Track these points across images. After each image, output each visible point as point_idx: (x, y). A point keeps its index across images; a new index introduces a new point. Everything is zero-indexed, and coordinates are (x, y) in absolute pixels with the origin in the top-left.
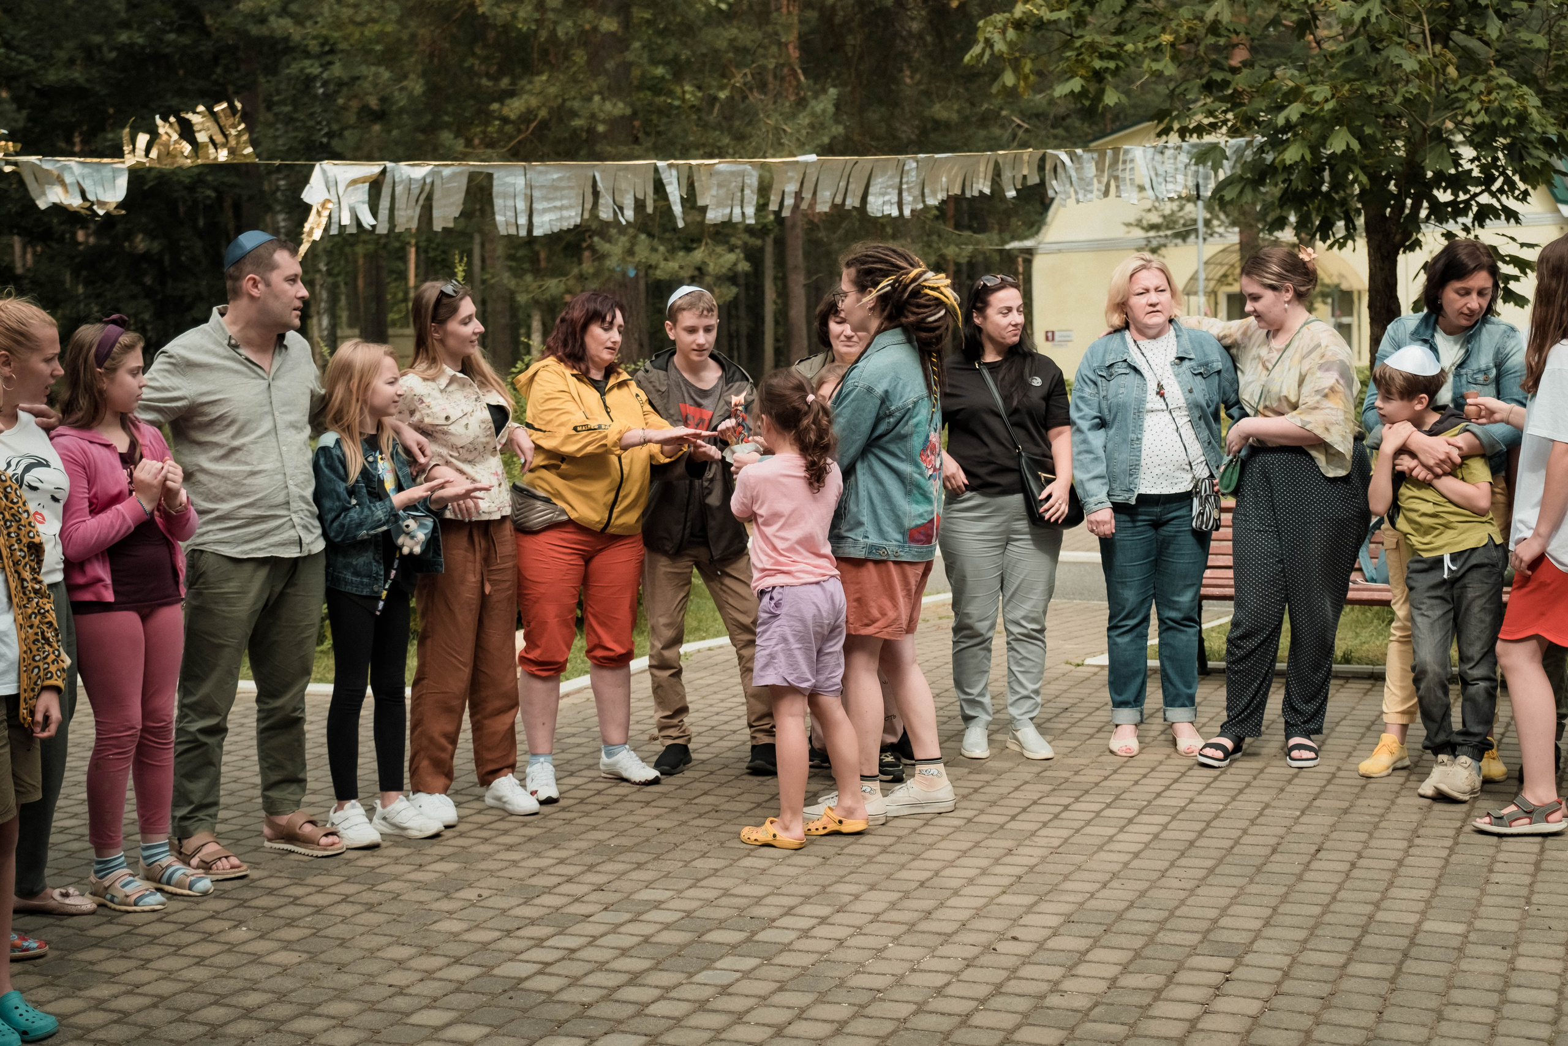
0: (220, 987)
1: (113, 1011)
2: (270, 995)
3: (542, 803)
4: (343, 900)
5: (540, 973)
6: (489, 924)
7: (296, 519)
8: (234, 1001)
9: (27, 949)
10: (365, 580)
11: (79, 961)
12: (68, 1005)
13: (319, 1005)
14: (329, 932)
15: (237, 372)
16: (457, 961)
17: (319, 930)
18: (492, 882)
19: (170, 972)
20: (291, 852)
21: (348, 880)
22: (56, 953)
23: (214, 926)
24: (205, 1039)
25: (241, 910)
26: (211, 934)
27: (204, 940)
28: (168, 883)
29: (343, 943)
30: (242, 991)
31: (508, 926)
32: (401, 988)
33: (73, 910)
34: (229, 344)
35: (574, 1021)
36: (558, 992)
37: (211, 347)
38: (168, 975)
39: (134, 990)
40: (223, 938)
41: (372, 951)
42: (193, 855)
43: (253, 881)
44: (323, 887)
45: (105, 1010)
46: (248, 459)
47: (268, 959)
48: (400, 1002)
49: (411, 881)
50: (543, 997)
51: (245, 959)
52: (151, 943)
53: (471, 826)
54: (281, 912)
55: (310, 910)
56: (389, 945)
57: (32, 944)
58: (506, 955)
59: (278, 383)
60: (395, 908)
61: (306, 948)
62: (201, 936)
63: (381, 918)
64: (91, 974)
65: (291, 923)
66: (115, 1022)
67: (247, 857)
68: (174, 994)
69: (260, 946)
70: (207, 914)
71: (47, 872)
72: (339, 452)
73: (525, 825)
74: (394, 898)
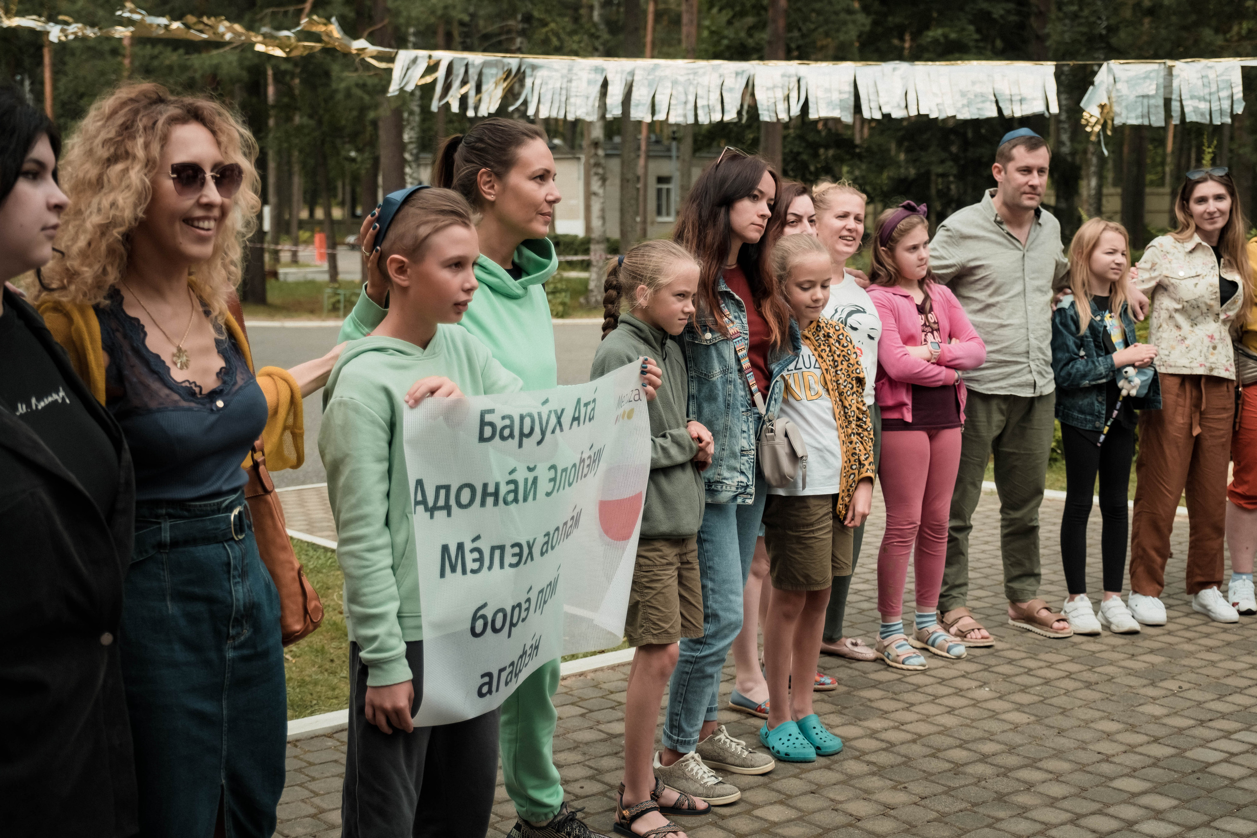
0: (965, 734)
1: (882, 741)
2: (1002, 747)
3: (1241, 613)
4: (1067, 676)
5: (1226, 761)
6: (1186, 713)
7: (1033, 366)
8: (973, 746)
9: (823, 684)
10: (1088, 417)
11: (861, 698)
12: (851, 731)
13: (1040, 760)
14: (1054, 701)
15: (999, 243)
16: (1156, 740)
17: (1046, 698)
18: (1193, 677)
19: (928, 716)
20: (1029, 631)
21: (1072, 660)
22: (845, 689)
23: (964, 683)
24: (949, 774)
25: (986, 673)
26: (961, 690)
27: (956, 694)
28: (933, 645)
29: (1064, 712)
30: (982, 739)
31: (1202, 717)
32: (1108, 756)
33: (860, 656)
34: (995, 221)
35: (1251, 807)
36: (1239, 780)
37: (981, 222)
38: (926, 719)
39: (899, 726)
40: (970, 694)
41: (1087, 722)
42: (952, 625)
43: (997, 651)
44: (1052, 664)
45: (877, 739)
46: (1000, 315)
47: (1004, 716)
48: (1105, 768)
49: (1124, 667)
50: (1226, 782)
51: (986, 714)
52: (915, 690)
53: (1179, 627)
54: (1017, 679)
55: (1040, 681)
56: (1101, 719)
57: (827, 680)
58: (1197, 741)
59: (1031, 254)
60: (1108, 688)
61: (1035, 712)
62: (954, 690)
63: (1095, 695)
64: (868, 709)
65: (1024, 689)
66: (884, 750)
67: (995, 631)
68: (929, 735)
69: (998, 705)
70: (959, 673)
71: (844, 624)
72: (1072, 313)
73: (1225, 631)
74: (1109, 680)
